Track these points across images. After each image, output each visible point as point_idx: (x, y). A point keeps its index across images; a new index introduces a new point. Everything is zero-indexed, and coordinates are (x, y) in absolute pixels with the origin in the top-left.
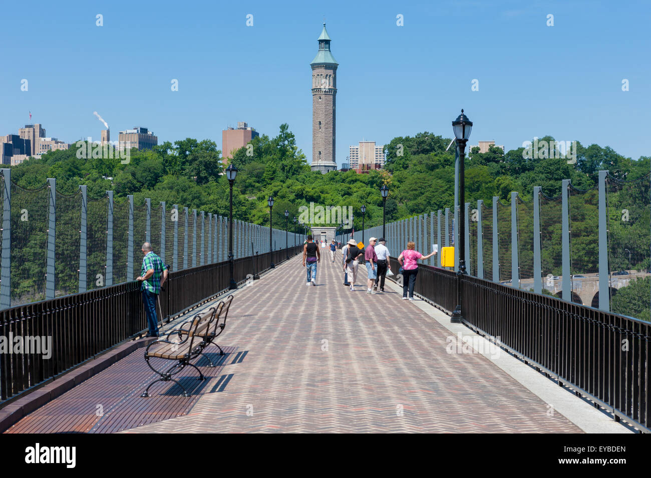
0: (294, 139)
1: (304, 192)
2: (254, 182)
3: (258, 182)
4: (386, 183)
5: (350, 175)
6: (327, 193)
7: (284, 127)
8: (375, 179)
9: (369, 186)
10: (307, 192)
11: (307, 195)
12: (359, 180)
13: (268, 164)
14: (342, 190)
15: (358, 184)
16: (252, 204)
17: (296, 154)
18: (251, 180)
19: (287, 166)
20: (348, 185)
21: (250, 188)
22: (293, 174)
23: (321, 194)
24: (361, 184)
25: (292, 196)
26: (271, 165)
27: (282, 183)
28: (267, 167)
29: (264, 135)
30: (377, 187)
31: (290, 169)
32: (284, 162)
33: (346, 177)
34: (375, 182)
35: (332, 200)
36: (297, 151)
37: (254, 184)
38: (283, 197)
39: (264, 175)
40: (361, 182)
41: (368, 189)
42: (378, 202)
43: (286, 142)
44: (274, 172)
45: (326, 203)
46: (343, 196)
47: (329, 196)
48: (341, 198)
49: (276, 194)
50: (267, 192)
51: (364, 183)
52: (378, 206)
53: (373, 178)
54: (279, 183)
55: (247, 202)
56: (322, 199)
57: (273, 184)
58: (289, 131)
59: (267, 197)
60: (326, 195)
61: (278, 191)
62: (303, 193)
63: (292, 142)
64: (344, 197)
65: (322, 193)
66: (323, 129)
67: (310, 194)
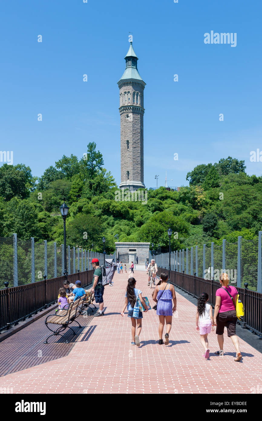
0: (102, 159)
1: (111, 207)
2: (60, 199)
3: (64, 200)
4: (199, 199)
5: (160, 192)
6: (136, 209)
7: (91, 146)
8: (187, 195)
9: (181, 203)
10: (114, 206)
11: (114, 210)
12: (169, 197)
13: (74, 182)
14: (152, 205)
15: (169, 201)
16: (55, 220)
17: (105, 176)
18: (57, 198)
19: (94, 184)
20: (159, 200)
21: (55, 206)
22: (101, 192)
23: (129, 209)
24: (172, 200)
25: (98, 212)
26: (77, 182)
27: (88, 200)
28: (74, 184)
29: (72, 155)
30: (189, 204)
31: (97, 187)
32: (92, 181)
33: (156, 193)
34: (188, 198)
35: (142, 216)
36: (106, 173)
37: (60, 201)
38: (88, 212)
39: (71, 192)
40: (172, 199)
41: (180, 205)
42: (191, 220)
43: (94, 162)
44: (80, 189)
45: (134, 219)
46: (153, 211)
47: (138, 212)
48: (151, 214)
49: (80, 209)
50: (73, 208)
51: (175, 200)
52: (192, 223)
53: (185, 194)
54: (85, 199)
55: (48, 219)
56: (131, 214)
57: (79, 201)
58: (96, 150)
59: (72, 214)
60: (135, 211)
61: (82, 207)
62: (109, 208)
63: (101, 163)
64: (155, 213)
65: (131, 209)
66: (131, 148)
67: (117, 209)
